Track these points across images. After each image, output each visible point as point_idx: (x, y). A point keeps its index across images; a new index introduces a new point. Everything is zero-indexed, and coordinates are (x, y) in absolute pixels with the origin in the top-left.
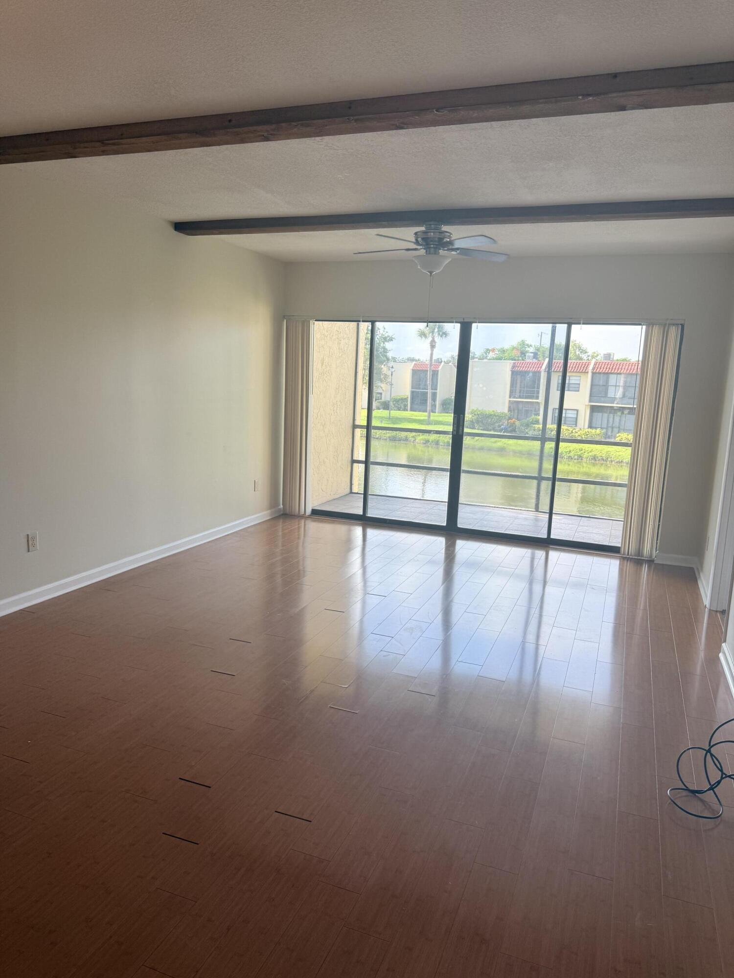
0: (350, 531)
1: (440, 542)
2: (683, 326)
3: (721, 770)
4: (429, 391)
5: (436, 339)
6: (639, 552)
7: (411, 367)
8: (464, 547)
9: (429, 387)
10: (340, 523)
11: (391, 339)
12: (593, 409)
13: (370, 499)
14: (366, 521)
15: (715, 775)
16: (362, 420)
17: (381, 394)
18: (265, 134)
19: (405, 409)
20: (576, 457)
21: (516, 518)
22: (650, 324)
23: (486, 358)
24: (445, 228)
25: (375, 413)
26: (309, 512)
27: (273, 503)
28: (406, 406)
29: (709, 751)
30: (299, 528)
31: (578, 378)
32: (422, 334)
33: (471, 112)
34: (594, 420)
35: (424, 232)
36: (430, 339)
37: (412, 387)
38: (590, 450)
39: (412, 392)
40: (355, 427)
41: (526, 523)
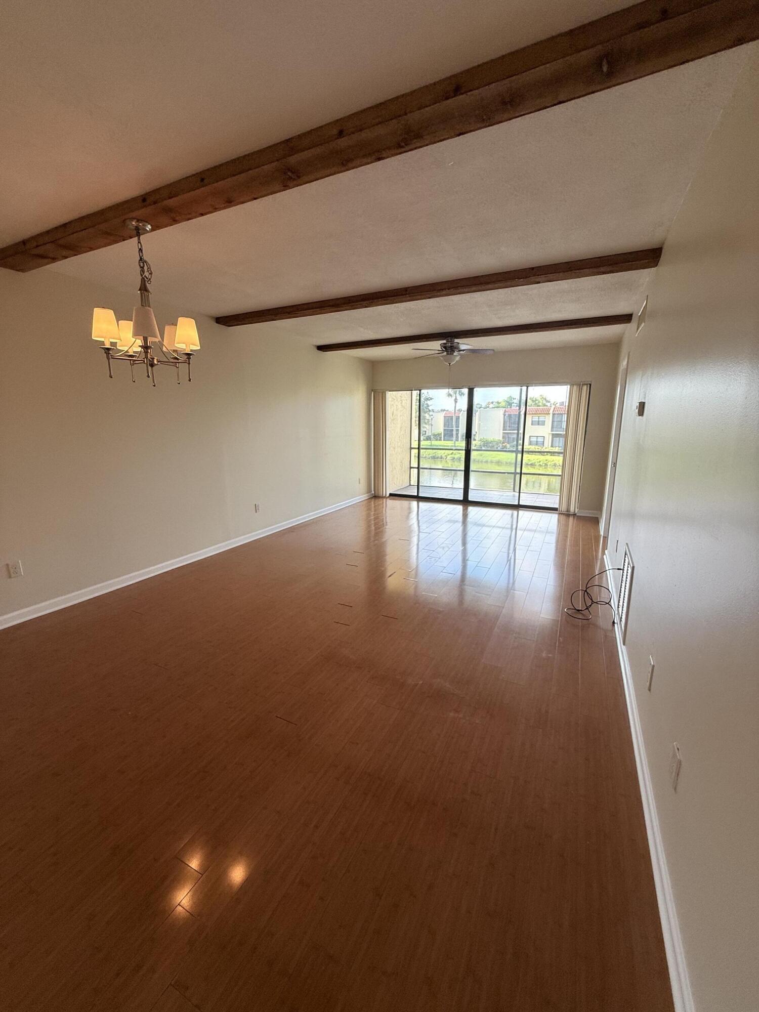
0: (410, 503)
1: (460, 508)
2: (590, 385)
3: (592, 600)
4: (454, 429)
5: (458, 398)
6: (568, 510)
7: (443, 415)
8: (472, 510)
9: (454, 426)
10: (404, 500)
11: (431, 399)
12: (554, 436)
13: (420, 487)
14: (418, 498)
15: (589, 603)
16: (415, 445)
17: (426, 431)
18: (366, 305)
19: (440, 440)
20: (544, 465)
21: (502, 495)
22: (572, 385)
23: (488, 407)
24: (456, 341)
25: (422, 443)
26: (388, 495)
27: (369, 491)
28: (440, 438)
29: (586, 591)
30: (383, 503)
31: (544, 417)
32: (450, 395)
33: (465, 290)
34: (554, 443)
35: (444, 344)
36: (454, 398)
37: (444, 426)
38: (552, 460)
39: (445, 430)
40: (411, 448)
41: (508, 498)
